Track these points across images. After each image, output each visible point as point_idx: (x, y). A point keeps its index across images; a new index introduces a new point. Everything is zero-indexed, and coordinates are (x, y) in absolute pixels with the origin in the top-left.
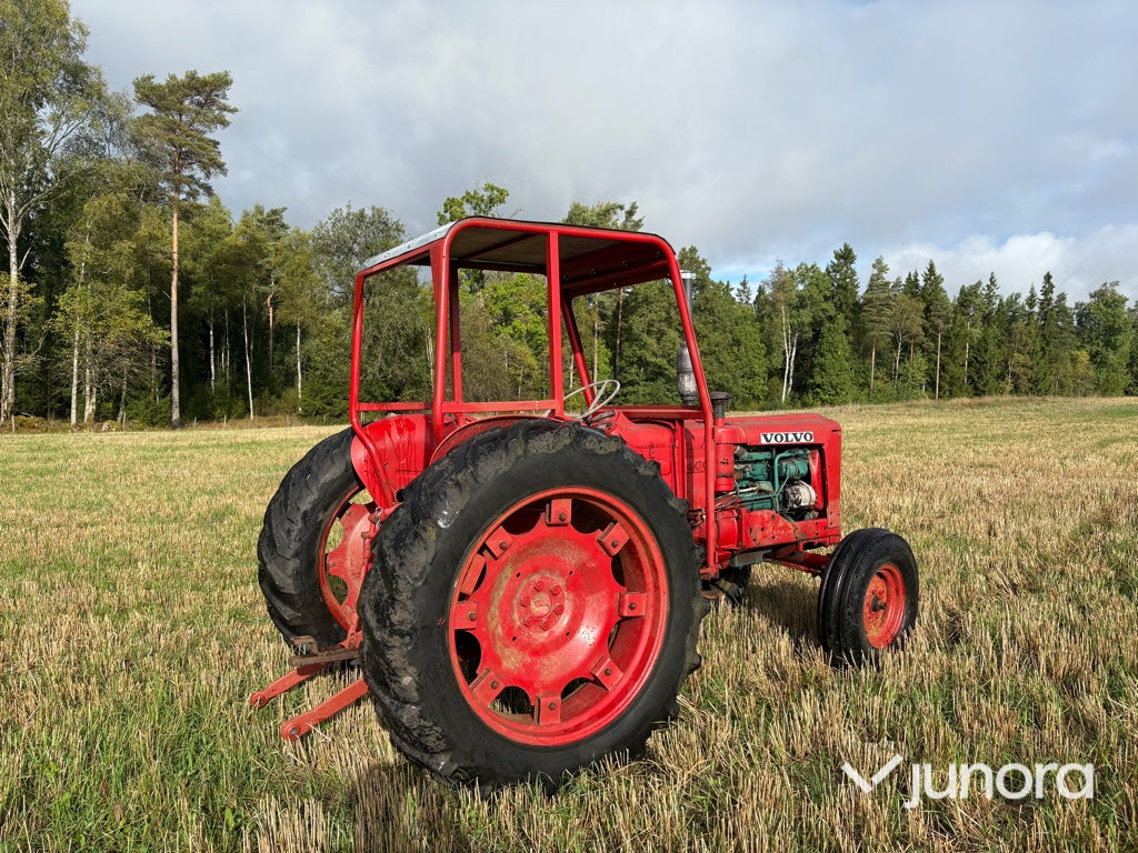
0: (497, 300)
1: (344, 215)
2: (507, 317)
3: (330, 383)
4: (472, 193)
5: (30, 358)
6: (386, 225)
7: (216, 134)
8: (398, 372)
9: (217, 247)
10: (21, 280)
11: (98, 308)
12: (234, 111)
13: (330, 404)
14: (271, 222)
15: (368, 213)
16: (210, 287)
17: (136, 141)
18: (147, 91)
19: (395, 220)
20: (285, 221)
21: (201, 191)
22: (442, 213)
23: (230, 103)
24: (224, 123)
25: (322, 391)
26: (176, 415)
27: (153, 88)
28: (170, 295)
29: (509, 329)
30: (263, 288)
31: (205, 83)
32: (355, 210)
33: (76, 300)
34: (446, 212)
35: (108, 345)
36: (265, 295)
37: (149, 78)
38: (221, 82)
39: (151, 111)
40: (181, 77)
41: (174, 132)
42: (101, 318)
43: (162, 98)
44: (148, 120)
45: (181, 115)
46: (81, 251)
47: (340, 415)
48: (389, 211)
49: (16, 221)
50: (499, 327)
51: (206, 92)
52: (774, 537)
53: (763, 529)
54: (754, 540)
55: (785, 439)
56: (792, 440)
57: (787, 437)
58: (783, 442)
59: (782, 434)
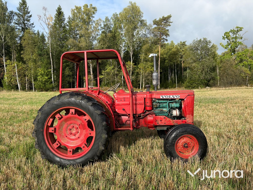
0: (239, 57)
1: (196, 41)
2: (241, 61)
3: (192, 80)
4: (232, 30)
5: (134, 77)
6: (207, 42)
7: (168, 28)
8: (208, 77)
9: (170, 52)
10: (132, 63)
11: (145, 67)
12: (171, 23)
13: (192, 85)
14: (183, 45)
15: (202, 39)
16: (169, 60)
17: (153, 33)
18: (155, 22)
19: (209, 40)
20: (186, 44)
21: (165, 41)
22: (224, 36)
23: (171, 21)
24: (170, 25)
25: (190, 82)
26: (159, 87)
27: (156, 21)
28: (158, 63)
29: (242, 64)
30: (181, 59)
31: (166, 18)
32: (199, 39)
33: (141, 66)
34: (225, 36)
35: (146, 74)
36: (182, 61)
37: (156, 19)
38: (169, 17)
39: (156, 26)
40: (161, 18)
41: (160, 29)
42: (145, 69)
43: (158, 23)
44: (155, 28)
45: (161, 26)
46: (142, 56)
47: (194, 87)
48: (207, 38)
49: (132, 52)
50: (239, 64)
51: (166, 20)
52: (165, 123)
53: (161, 121)
54: (158, 123)
55: (169, 97)
56: (172, 97)
57: (170, 96)
58: (168, 98)
59: (168, 96)
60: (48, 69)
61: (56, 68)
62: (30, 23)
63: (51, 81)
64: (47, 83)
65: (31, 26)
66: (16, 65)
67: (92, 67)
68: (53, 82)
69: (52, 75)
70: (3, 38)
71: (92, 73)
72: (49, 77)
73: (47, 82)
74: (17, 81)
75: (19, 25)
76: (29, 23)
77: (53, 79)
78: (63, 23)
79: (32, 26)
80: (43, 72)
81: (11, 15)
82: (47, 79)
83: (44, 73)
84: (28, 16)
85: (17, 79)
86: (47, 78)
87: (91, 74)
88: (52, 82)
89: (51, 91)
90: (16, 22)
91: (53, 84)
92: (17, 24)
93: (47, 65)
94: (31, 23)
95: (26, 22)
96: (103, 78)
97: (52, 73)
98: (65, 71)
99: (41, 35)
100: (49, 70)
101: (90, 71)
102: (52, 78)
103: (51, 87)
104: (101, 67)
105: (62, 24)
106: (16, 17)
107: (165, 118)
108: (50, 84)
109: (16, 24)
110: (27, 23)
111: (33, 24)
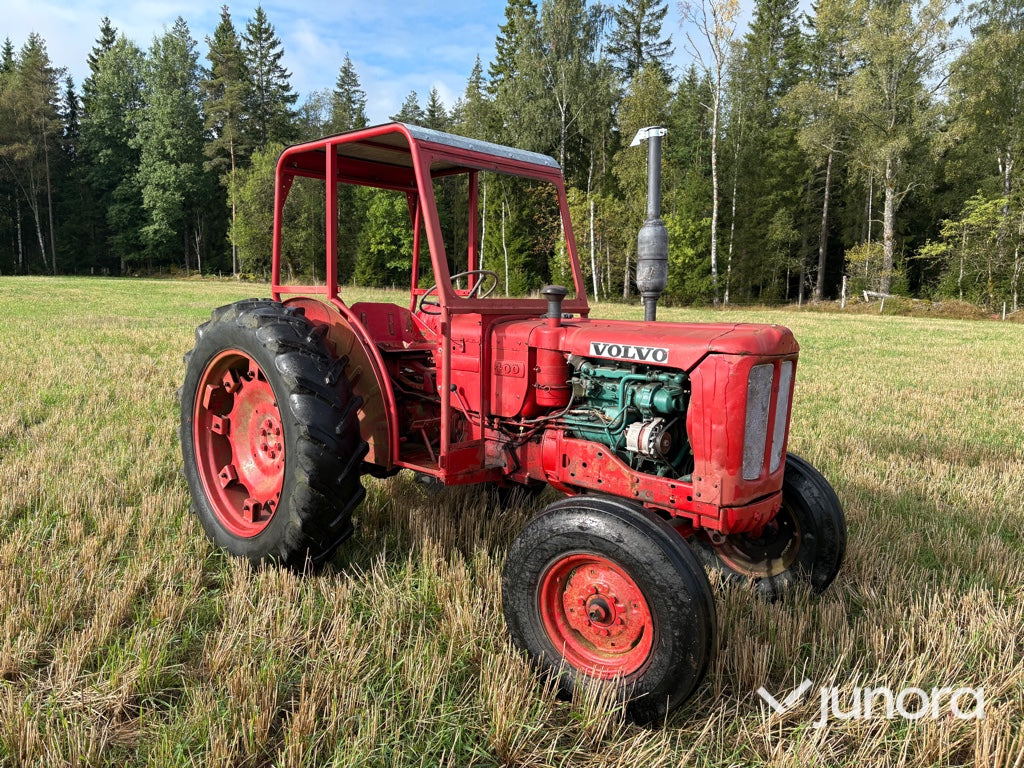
52: (600, 481)
53: (585, 465)
54: (573, 475)
55: (622, 354)
56: (633, 357)
57: (626, 351)
58: (619, 357)
59: (621, 346)
60: (699, 216)
61: (736, 214)
62: (658, 42)
63: (705, 263)
64: (693, 271)
65: (661, 53)
66: (592, 203)
67: (894, 206)
68: (714, 270)
69: (713, 240)
70: (562, 110)
71: (888, 232)
72: (701, 248)
73: (692, 267)
74: (590, 263)
75: (619, 56)
76: (655, 41)
77: (713, 256)
78: (789, 18)
79: (664, 52)
80: (678, 230)
81: (596, 21)
82: (692, 259)
83: (685, 232)
84: (652, 15)
85: (592, 256)
86: (690, 252)
87: (885, 236)
88: (709, 271)
89: (701, 305)
90: (613, 45)
91: (714, 276)
92: (615, 53)
93: (697, 203)
94: (662, 39)
95: (644, 38)
96: (943, 254)
97: (714, 232)
98: (770, 226)
99: (699, 83)
100: (703, 222)
101: (883, 226)
102: (710, 254)
103: (703, 290)
104: (943, 203)
105: (785, 20)
106: (612, 27)
107: (600, 454)
108: (702, 277)
109: (611, 51)
110: (647, 43)
111: (668, 43)
